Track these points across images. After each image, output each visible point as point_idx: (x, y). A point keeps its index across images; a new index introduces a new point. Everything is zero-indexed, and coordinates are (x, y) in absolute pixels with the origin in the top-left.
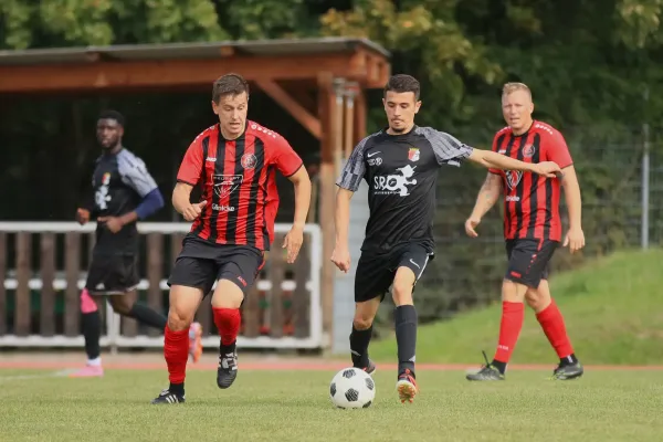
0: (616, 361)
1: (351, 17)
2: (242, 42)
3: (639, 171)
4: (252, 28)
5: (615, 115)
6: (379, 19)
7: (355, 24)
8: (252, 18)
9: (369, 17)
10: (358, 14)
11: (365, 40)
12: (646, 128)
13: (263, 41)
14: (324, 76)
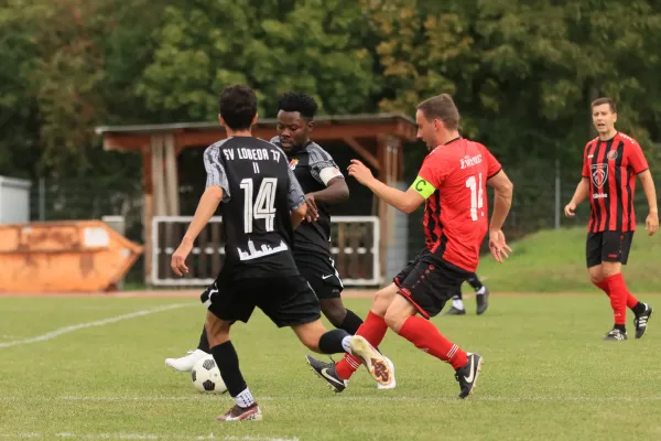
0: (541, 290)
1: (396, 102)
2: (336, 117)
3: (554, 186)
4: (341, 110)
5: (541, 155)
6: (412, 104)
7: (398, 107)
8: (341, 105)
9: (405, 102)
10: (399, 101)
11: (403, 115)
12: (558, 163)
13: (348, 117)
14: (381, 135)
